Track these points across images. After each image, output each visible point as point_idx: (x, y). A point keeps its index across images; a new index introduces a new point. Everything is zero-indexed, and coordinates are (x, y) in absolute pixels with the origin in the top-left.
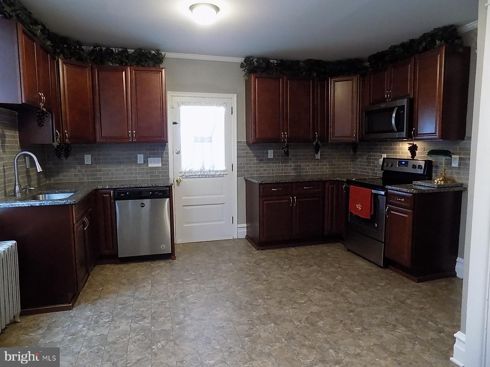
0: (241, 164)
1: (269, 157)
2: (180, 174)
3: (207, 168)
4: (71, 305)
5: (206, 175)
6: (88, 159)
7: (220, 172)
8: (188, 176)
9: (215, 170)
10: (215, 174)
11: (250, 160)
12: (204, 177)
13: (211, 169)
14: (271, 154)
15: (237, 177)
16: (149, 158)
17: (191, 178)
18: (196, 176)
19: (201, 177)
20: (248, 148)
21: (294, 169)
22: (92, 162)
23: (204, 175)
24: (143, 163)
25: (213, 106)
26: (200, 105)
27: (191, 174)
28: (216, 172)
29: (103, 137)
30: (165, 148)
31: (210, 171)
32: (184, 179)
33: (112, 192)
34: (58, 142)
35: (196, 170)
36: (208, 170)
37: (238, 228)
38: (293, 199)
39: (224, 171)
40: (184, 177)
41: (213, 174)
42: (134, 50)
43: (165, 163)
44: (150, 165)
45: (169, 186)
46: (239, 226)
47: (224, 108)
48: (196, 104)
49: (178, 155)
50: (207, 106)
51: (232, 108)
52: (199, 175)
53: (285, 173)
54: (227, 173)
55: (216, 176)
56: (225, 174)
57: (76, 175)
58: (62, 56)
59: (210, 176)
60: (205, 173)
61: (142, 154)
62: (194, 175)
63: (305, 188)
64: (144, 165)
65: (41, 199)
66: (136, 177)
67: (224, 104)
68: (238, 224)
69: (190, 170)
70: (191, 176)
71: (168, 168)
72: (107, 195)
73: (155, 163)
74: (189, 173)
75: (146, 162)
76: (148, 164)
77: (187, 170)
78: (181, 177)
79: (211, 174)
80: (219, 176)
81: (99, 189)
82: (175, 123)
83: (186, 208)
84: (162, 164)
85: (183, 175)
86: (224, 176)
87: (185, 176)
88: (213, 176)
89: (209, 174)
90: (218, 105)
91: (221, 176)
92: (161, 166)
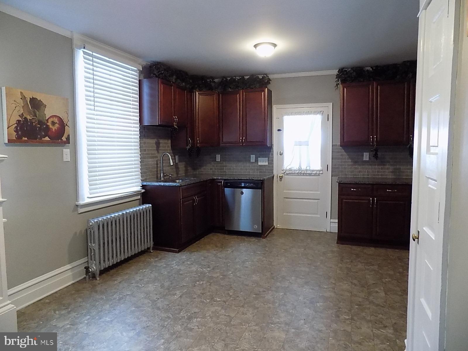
0: (335, 165)
1: (364, 160)
2: (282, 171)
3: (304, 167)
4: (177, 250)
5: (304, 173)
6: (218, 158)
7: (316, 171)
8: (288, 174)
9: (311, 169)
10: (311, 173)
11: (345, 162)
12: (302, 175)
13: (308, 168)
14: (366, 156)
15: (332, 176)
16: (259, 158)
17: (290, 175)
18: (295, 174)
19: (299, 175)
20: (343, 150)
21: (392, 172)
22: (220, 160)
23: (301, 173)
24: (254, 161)
25: (311, 115)
26: (299, 115)
27: (291, 172)
28: (312, 171)
29: (224, 142)
30: (271, 151)
31: (306, 170)
32: (286, 176)
33: (223, 182)
34: (190, 146)
35: (295, 168)
36: (305, 168)
37: (331, 222)
38: (373, 200)
39: (319, 171)
40: (285, 174)
41: (309, 173)
42: (249, 77)
43: (271, 162)
44: (259, 164)
45: (262, 180)
46: (332, 220)
47: (321, 115)
48: (296, 113)
49: (281, 156)
50: (306, 115)
51: (328, 115)
52: (297, 173)
53: (382, 175)
54: (322, 173)
55: (312, 175)
56: (321, 174)
57: (211, 169)
58: (197, 89)
59: (307, 175)
60: (303, 172)
61: (254, 154)
62: (293, 173)
63: (387, 190)
64: (255, 163)
65: (177, 182)
66: (249, 172)
67: (322, 113)
68: (331, 219)
69: (290, 169)
70: (291, 173)
71: (273, 166)
72: (220, 184)
73: (263, 162)
74: (290, 171)
75: (257, 161)
76: (258, 163)
77: (288, 168)
78: (283, 174)
79: (307, 173)
80: (315, 175)
81: (215, 179)
82: (279, 130)
83: (287, 200)
84: (268, 163)
85: (285, 173)
86: (320, 175)
87: (287, 173)
88: (310, 175)
89: (306, 173)
90: (315, 113)
91: (317, 175)
92: (267, 164)
